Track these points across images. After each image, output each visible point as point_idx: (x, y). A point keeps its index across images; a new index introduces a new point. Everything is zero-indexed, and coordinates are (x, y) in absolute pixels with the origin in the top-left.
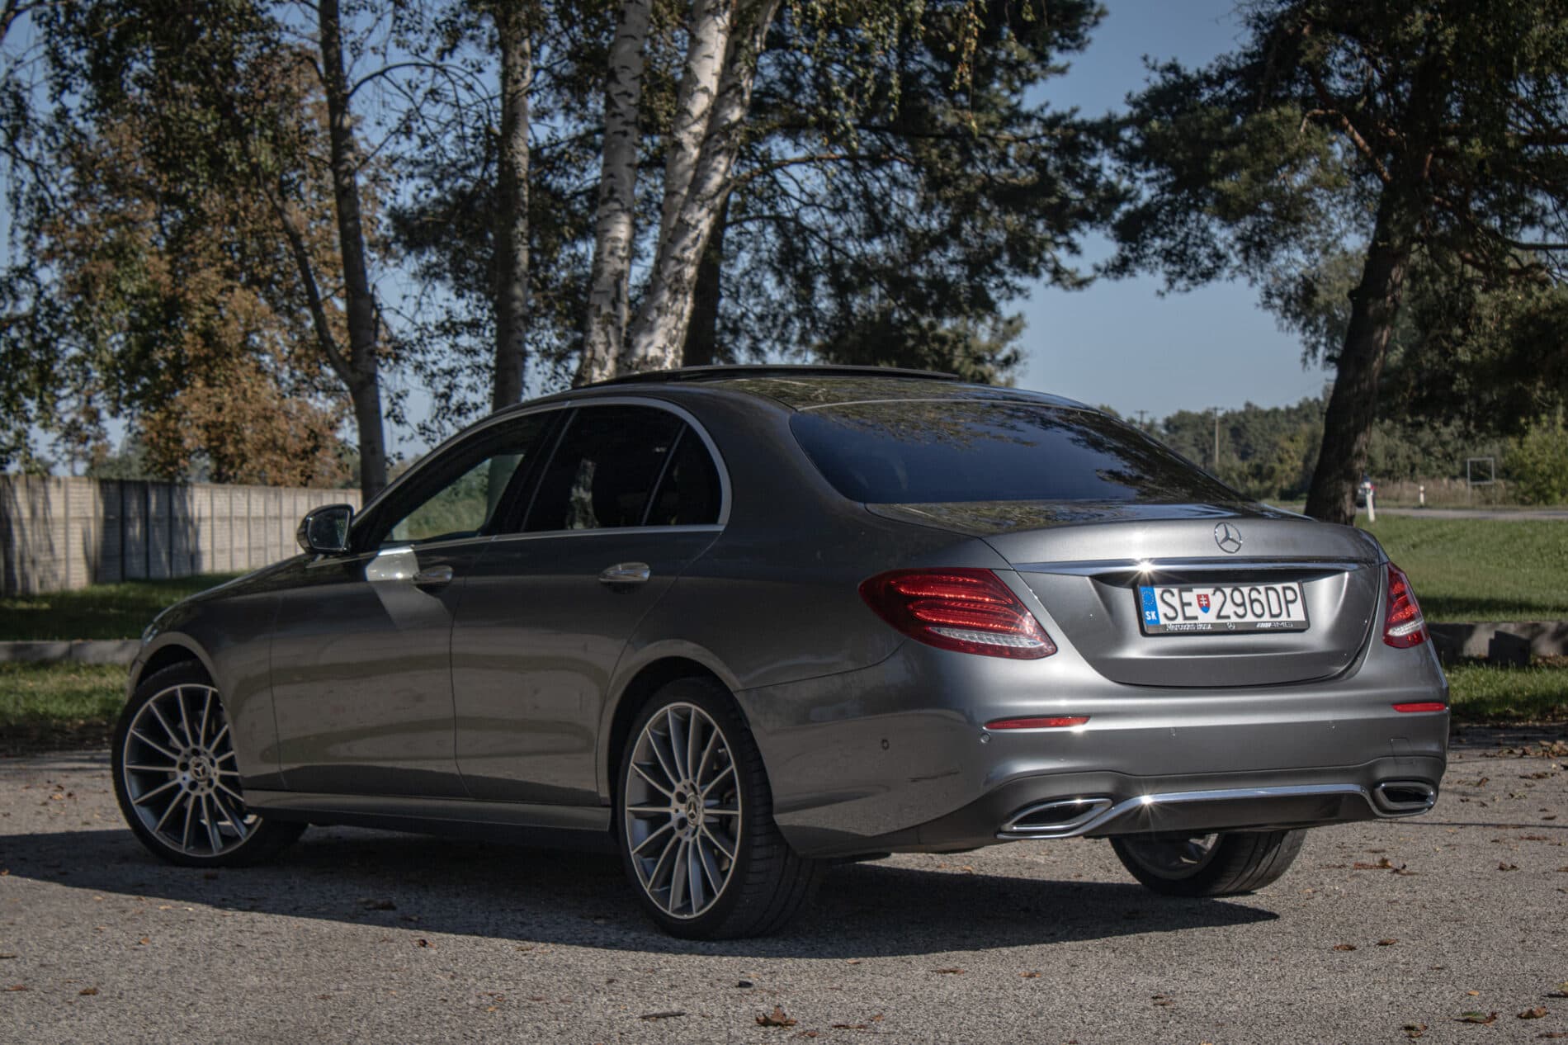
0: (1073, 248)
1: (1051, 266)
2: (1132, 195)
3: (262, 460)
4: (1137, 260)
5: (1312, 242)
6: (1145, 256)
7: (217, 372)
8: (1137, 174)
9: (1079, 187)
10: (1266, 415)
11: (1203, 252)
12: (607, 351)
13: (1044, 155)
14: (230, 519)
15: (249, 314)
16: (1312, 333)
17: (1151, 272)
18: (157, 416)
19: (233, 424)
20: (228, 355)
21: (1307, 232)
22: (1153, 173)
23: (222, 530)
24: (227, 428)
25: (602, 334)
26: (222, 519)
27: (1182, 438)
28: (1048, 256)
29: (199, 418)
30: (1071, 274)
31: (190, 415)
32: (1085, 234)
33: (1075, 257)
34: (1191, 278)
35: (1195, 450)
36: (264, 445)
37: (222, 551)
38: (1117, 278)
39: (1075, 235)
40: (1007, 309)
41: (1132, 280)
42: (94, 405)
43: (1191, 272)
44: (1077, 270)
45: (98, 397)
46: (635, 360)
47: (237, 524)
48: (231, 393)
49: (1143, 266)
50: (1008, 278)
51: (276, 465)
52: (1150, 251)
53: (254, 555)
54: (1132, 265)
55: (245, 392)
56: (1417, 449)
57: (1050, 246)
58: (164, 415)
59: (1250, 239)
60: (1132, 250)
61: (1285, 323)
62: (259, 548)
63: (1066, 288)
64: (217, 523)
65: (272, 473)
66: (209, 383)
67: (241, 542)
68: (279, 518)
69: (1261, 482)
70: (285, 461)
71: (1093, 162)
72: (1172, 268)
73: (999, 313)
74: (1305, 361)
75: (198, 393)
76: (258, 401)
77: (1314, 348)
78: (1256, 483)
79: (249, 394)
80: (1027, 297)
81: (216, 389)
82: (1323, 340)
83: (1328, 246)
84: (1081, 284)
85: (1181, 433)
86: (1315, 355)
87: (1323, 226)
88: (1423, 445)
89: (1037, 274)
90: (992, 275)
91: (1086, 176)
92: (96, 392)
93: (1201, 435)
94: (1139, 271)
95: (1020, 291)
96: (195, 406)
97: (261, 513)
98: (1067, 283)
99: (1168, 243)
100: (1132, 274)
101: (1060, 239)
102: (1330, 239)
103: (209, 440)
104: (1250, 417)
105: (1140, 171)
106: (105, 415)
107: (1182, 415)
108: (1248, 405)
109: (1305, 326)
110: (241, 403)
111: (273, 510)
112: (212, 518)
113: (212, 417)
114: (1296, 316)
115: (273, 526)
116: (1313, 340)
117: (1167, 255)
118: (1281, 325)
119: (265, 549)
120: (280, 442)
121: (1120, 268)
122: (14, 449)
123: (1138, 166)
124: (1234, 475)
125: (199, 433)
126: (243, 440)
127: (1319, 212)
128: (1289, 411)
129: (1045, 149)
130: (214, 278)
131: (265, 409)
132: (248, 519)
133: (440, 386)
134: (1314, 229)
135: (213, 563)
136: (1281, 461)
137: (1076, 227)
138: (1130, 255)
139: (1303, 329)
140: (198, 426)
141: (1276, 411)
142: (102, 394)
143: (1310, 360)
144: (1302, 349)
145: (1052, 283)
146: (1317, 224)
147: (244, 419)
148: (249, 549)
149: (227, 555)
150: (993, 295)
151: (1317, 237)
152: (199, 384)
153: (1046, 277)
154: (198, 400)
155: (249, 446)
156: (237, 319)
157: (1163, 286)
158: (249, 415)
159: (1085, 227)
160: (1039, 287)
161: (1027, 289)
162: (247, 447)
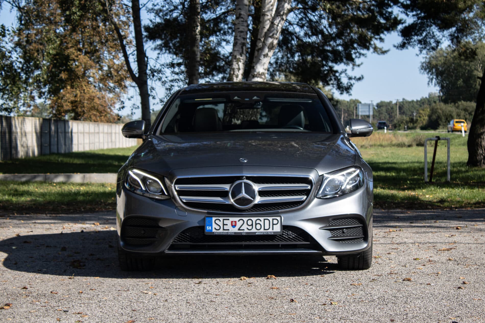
0: (382, 40)
1: (373, 46)
2: (403, 21)
3: (90, 114)
4: (409, 43)
5: (475, 36)
6: (411, 42)
7: (75, 84)
8: (408, 13)
9: (384, 19)
10: (410, 102)
11: (432, 41)
12: (239, 71)
13: (372, 8)
14: (84, 133)
15: (85, 64)
16: (431, 74)
17: (413, 47)
18: (55, 98)
19: (80, 101)
20: (79, 78)
21: (474, 33)
22: (414, 13)
23: (81, 136)
24: (79, 102)
25: (237, 65)
26: (81, 133)
27: (382, 110)
28: (372, 43)
29: (69, 99)
30: (381, 49)
31: (66, 98)
32: (386, 35)
33: (382, 43)
34: (429, 50)
35: (386, 114)
36: (91, 108)
37: (81, 144)
38: (401, 50)
39: (382, 35)
40: (358, 61)
41: (407, 50)
42: (33, 94)
43: (428, 48)
44: (383, 48)
45: (34, 92)
46: (255, 73)
47: (85, 134)
48: (79, 91)
49: (411, 45)
50: (359, 50)
51: (95, 115)
52: (412, 40)
53: (91, 145)
54: (407, 45)
55: (84, 90)
56: (467, 113)
57: (373, 39)
58: (57, 98)
59: (454, 35)
60: (407, 40)
61: (422, 71)
62: (92, 143)
63: (378, 54)
64: (79, 134)
65: (94, 118)
66: (72, 87)
67: (87, 141)
68: (98, 133)
69: (413, 124)
70: (98, 114)
71: (390, 10)
72: (421, 46)
73: (355, 62)
74: (428, 84)
75: (69, 91)
76: (89, 93)
77: (432, 79)
78: (412, 124)
79: (86, 91)
80: (366, 57)
81: (74, 89)
82: (435, 77)
83: (481, 38)
84: (384, 52)
85: (382, 108)
86: (432, 82)
87: (480, 31)
88: (469, 112)
89: (368, 49)
90: (353, 49)
91: (387, 15)
92: (33, 90)
93: (389, 109)
94: (409, 47)
95: (363, 55)
96: (68, 95)
97: (93, 131)
98: (379, 52)
99: (420, 38)
100: (407, 48)
101: (377, 37)
102: (482, 35)
103: (73, 106)
104: (405, 103)
105: (410, 12)
106: (36, 98)
107: (382, 102)
108: (404, 99)
109: (428, 72)
110: (83, 94)
111: (97, 130)
112: (78, 133)
113: (73, 99)
114: (425, 69)
115: (97, 136)
116: (431, 77)
117: (420, 42)
118: (421, 72)
119: (94, 144)
120: (96, 107)
121: (403, 46)
122: (14, 108)
123: (409, 10)
124: (404, 122)
125: (69, 104)
126: (84, 107)
127: (478, 26)
128: (417, 101)
129: (373, 5)
130: (74, 51)
131: (91, 96)
132: (89, 133)
133: (167, 86)
134: (477, 32)
135: (78, 148)
136: (420, 117)
137: (383, 32)
138: (406, 42)
139: (428, 73)
140: (69, 102)
141: (413, 101)
142: (36, 91)
143: (430, 83)
144: (428, 80)
145: (374, 52)
146: (478, 30)
147: (84, 99)
148: (90, 143)
149: (83, 145)
150: (354, 56)
151: (478, 35)
152: (69, 87)
153: (371, 50)
154: (69, 93)
155: (86, 109)
156: (82, 65)
157: (418, 52)
158: (86, 98)
159: (385, 32)
160: (369, 53)
161: (366, 54)
162: (85, 109)
